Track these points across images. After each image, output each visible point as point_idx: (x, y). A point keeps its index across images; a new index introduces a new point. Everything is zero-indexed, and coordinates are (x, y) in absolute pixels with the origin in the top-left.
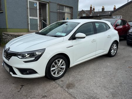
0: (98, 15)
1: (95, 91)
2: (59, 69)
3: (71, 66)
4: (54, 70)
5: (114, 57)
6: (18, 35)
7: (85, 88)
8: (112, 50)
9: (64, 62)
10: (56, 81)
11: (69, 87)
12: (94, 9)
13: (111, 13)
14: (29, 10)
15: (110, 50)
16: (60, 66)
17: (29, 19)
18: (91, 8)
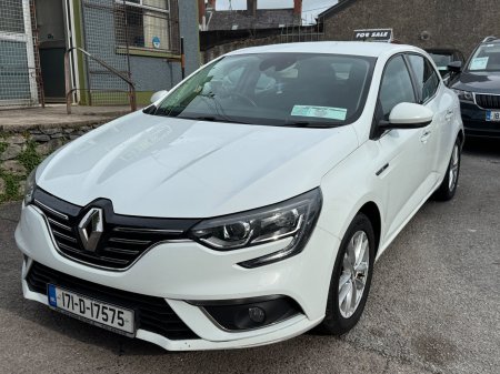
0: (235, 27)
13: (321, 20)
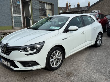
0: (75, 11)
1: (94, 77)
2: (57, 60)
3: (66, 56)
4: (53, 61)
5: (100, 47)
6: (5, 32)
7: (84, 75)
8: (98, 41)
9: (60, 53)
10: (55, 71)
11: (69, 75)
12: (70, 6)
13: (88, 9)
14: (12, 8)
15: (96, 41)
16: (57, 57)
17: (13, 17)
18: (67, 4)
